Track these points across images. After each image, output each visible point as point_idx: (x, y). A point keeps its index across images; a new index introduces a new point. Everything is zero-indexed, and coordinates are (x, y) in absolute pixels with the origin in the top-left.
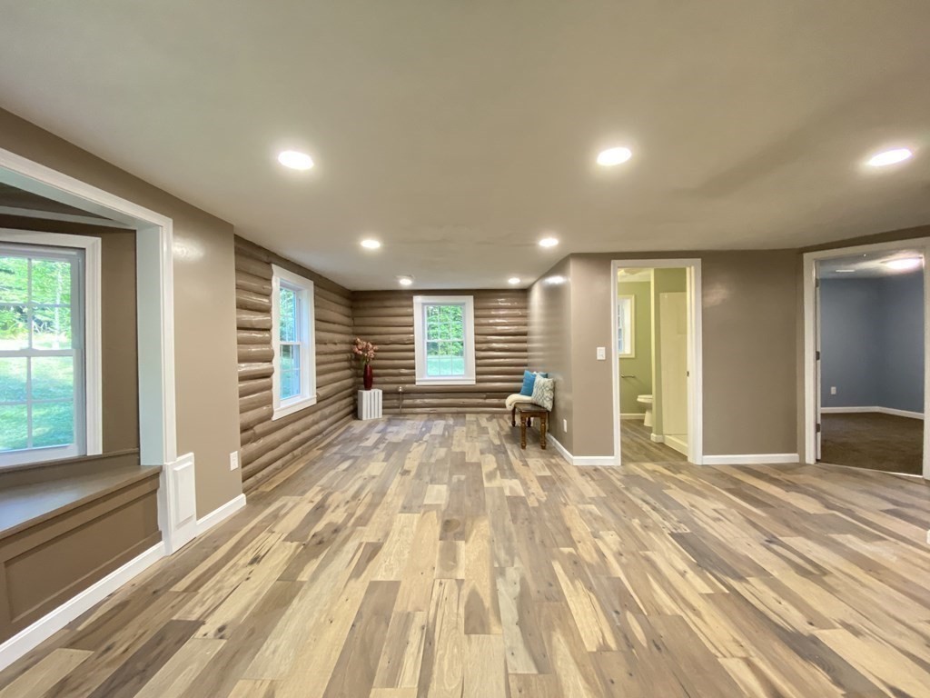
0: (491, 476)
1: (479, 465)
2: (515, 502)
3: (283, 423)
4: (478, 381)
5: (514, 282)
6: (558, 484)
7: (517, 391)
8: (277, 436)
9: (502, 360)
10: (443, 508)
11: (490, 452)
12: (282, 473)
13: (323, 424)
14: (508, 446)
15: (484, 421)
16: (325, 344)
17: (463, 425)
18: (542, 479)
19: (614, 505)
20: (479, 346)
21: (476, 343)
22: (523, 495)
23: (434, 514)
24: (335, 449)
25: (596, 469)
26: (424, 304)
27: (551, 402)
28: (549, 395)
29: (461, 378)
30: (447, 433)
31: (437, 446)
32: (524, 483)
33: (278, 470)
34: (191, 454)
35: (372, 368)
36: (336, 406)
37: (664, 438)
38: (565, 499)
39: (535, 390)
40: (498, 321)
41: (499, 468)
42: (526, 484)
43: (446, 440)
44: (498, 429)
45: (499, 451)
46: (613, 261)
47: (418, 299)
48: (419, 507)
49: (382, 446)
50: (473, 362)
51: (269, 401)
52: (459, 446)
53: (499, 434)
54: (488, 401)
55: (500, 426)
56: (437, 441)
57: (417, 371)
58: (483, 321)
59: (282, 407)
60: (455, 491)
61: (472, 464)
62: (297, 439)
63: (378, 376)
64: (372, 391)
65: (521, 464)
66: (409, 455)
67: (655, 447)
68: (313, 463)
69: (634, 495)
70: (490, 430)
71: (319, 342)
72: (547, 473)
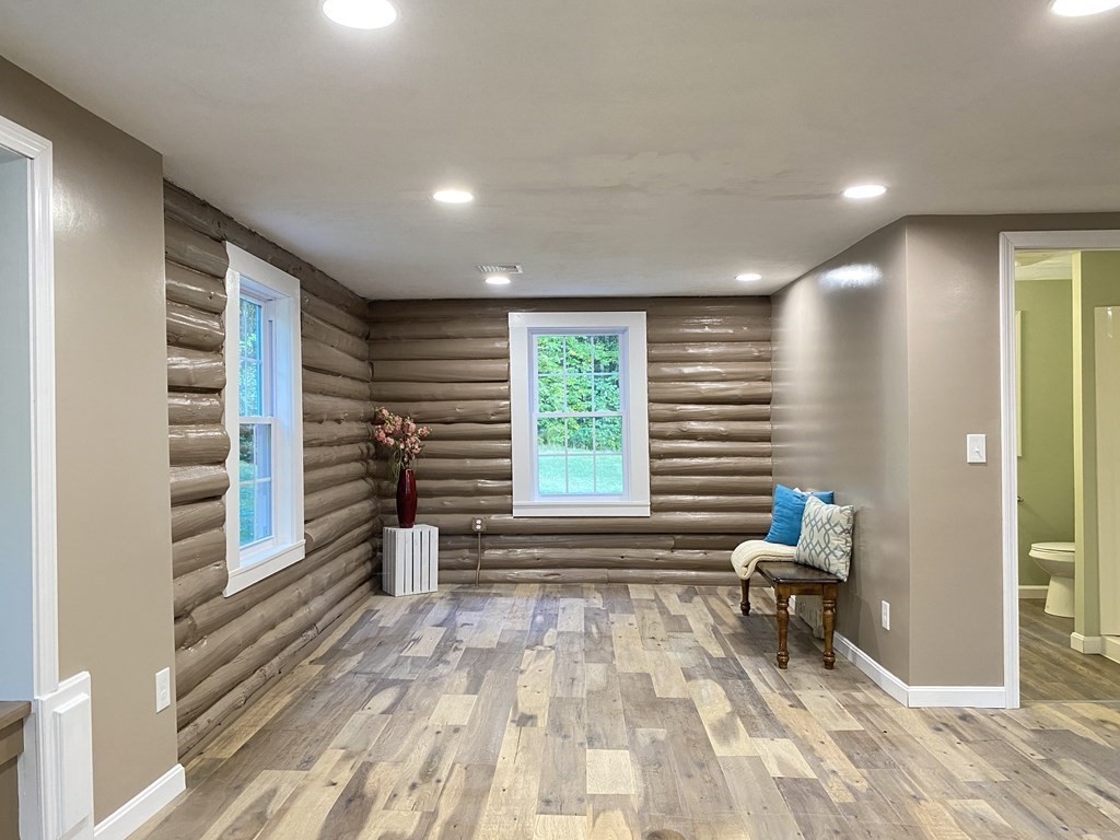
0: (725, 730)
1: (690, 707)
2: (798, 792)
3: (246, 601)
4: (655, 508)
5: (749, 279)
6: (885, 749)
7: (760, 533)
8: (235, 631)
9: (711, 460)
10: (636, 803)
11: (707, 676)
12: (247, 717)
13: (317, 604)
14: (746, 663)
15: (672, 599)
16: (321, 422)
17: (629, 609)
18: (844, 738)
19: (1032, 802)
20: (658, 427)
21: (652, 420)
22: (812, 775)
23: (617, 816)
24: (352, 663)
25: (965, 717)
26: (532, 331)
27: (846, 559)
28: (840, 543)
29: (616, 500)
30: (594, 630)
31: (580, 657)
32: (807, 749)
33: (237, 710)
34: (85, 675)
35: (415, 476)
36: (341, 563)
37: (1103, 643)
38: (912, 787)
39: (805, 532)
40: (700, 369)
41: (738, 711)
42: (812, 749)
43: (597, 643)
44: (711, 621)
45: (726, 672)
46: (1001, 234)
47: (516, 319)
48: (581, 800)
49: (454, 657)
50: (643, 464)
51: (218, 553)
52: (630, 659)
53: (715, 631)
54: (680, 555)
55: (712, 611)
56: (576, 648)
57: (517, 483)
58: (667, 370)
59: (242, 566)
60: (650, 763)
61: (672, 702)
62: (269, 639)
63: (429, 494)
64: (416, 529)
65: (787, 703)
66: (521, 680)
67: (1085, 664)
68: (309, 694)
69: (1069, 776)
70: (691, 621)
71: (310, 417)
72: (853, 724)
